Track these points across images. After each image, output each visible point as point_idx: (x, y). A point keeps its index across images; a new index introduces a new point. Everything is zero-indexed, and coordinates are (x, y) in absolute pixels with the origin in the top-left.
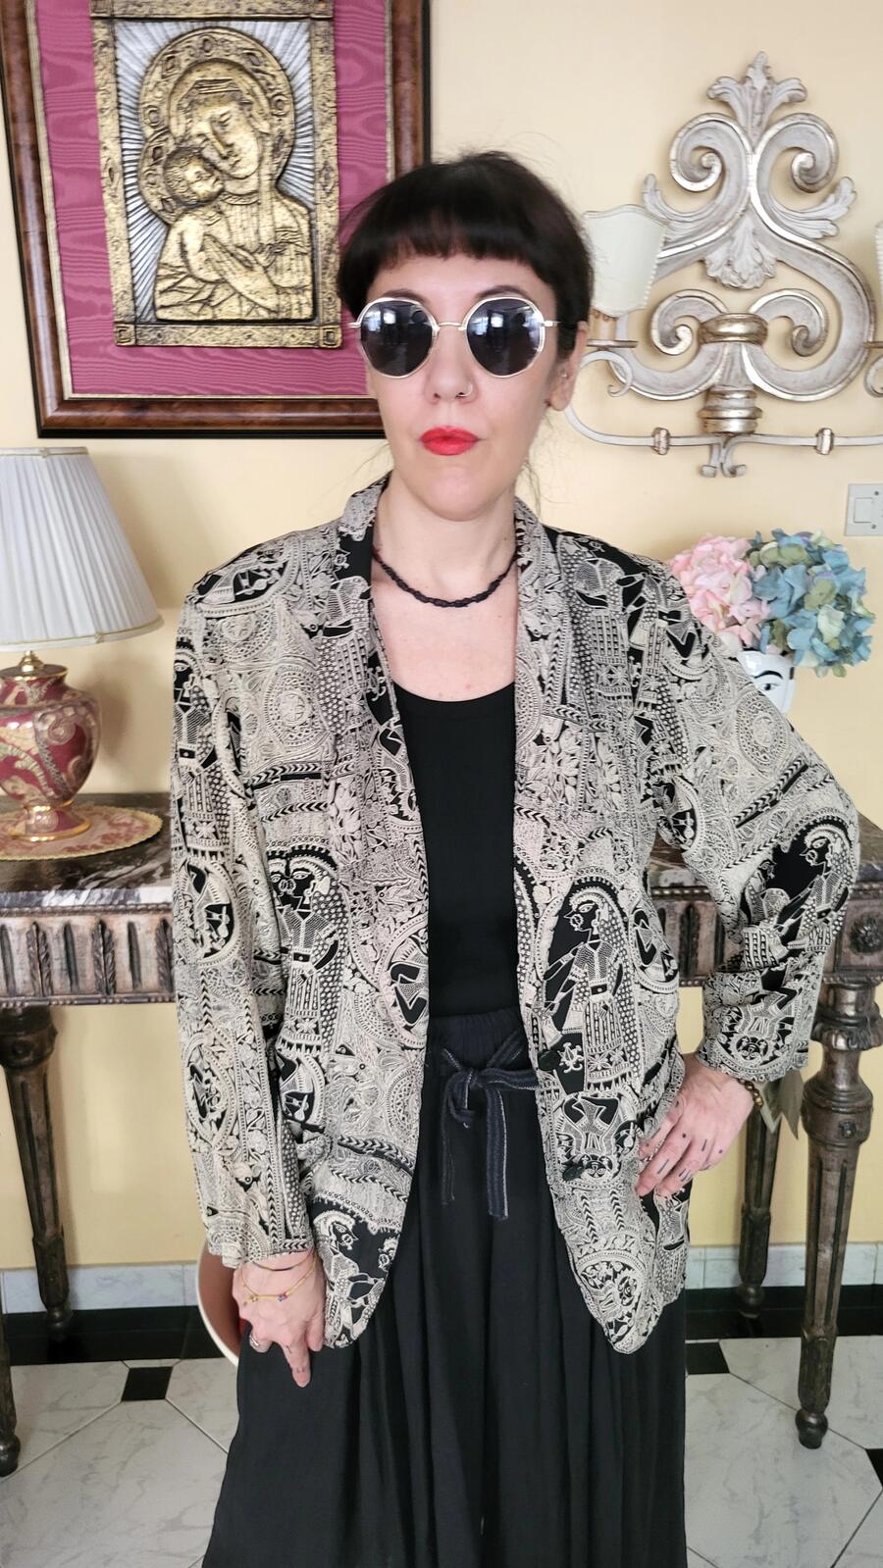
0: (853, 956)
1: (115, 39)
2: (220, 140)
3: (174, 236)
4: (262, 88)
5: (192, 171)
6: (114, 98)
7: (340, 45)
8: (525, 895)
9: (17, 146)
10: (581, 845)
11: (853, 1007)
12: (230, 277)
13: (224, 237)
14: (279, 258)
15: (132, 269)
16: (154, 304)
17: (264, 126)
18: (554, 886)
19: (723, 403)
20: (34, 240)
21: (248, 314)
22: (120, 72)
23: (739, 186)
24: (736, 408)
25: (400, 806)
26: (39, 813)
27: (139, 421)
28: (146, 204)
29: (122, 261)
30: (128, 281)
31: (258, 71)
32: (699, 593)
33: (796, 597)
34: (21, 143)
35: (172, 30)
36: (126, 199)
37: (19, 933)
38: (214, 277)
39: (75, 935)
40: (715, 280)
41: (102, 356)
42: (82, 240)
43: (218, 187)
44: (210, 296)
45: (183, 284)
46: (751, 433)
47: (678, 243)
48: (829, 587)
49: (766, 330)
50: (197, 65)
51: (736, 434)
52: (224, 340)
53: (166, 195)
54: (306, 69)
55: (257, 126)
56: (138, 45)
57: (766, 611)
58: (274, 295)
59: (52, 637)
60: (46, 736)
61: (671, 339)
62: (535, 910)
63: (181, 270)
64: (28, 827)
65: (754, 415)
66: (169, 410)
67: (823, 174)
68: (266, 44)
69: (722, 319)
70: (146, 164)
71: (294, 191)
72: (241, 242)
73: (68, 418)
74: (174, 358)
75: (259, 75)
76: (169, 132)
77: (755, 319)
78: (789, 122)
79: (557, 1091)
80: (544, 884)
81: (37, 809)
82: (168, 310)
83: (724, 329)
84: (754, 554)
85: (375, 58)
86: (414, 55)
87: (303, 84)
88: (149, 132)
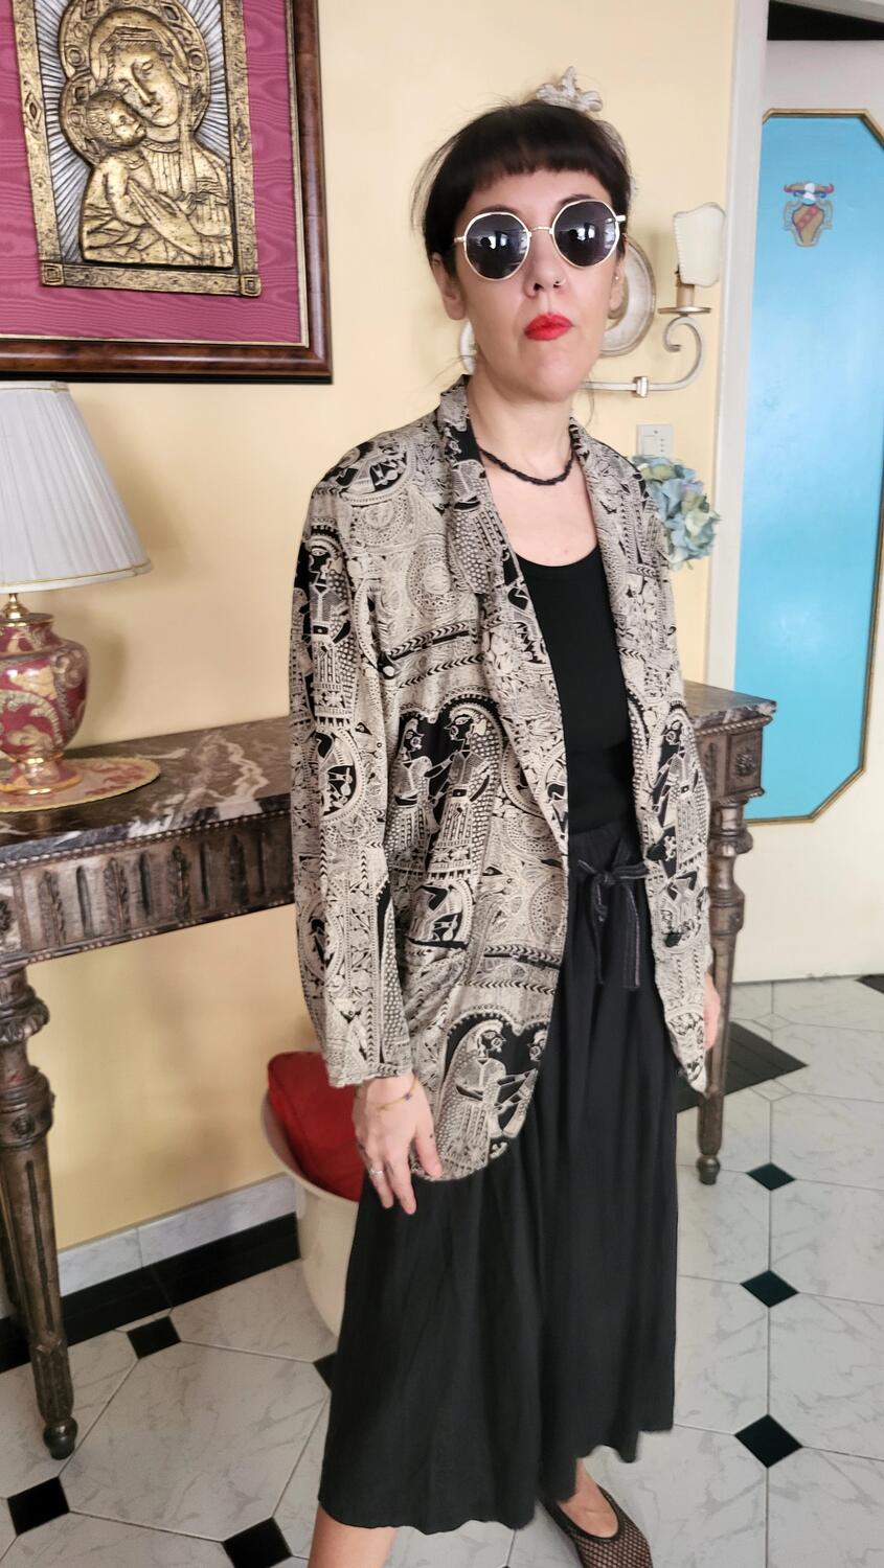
2: (142, 87)
3: (98, 177)
4: (179, 42)
5: (115, 116)
6: (34, 33)
7: (249, 11)
8: (638, 719)
10: (668, 675)
12: (154, 221)
13: (146, 183)
14: (199, 207)
15: (56, 208)
16: (80, 244)
17: (183, 80)
18: (657, 710)
21: (174, 259)
22: (38, 7)
25: (533, 652)
27: (70, 364)
28: (69, 142)
29: (46, 199)
30: (53, 219)
31: (175, 25)
36: (48, 137)
38: (140, 221)
41: (18, 296)
43: (141, 133)
44: (136, 240)
45: (109, 226)
48: (694, 496)
50: (116, 12)
52: (151, 284)
53: (90, 136)
54: (218, 29)
55: (177, 77)
58: (199, 243)
62: (647, 731)
63: (107, 212)
66: (99, 353)
70: (70, 103)
71: (210, 144)
72: (164, 189)
74: (89, 300)
75: (176, 29)
76: (91, 73)
79: (661, 876)
80: (650, 709)
82: (96, 252)
86: (314, 30)
87: (215, 43)
88: (71, 71)
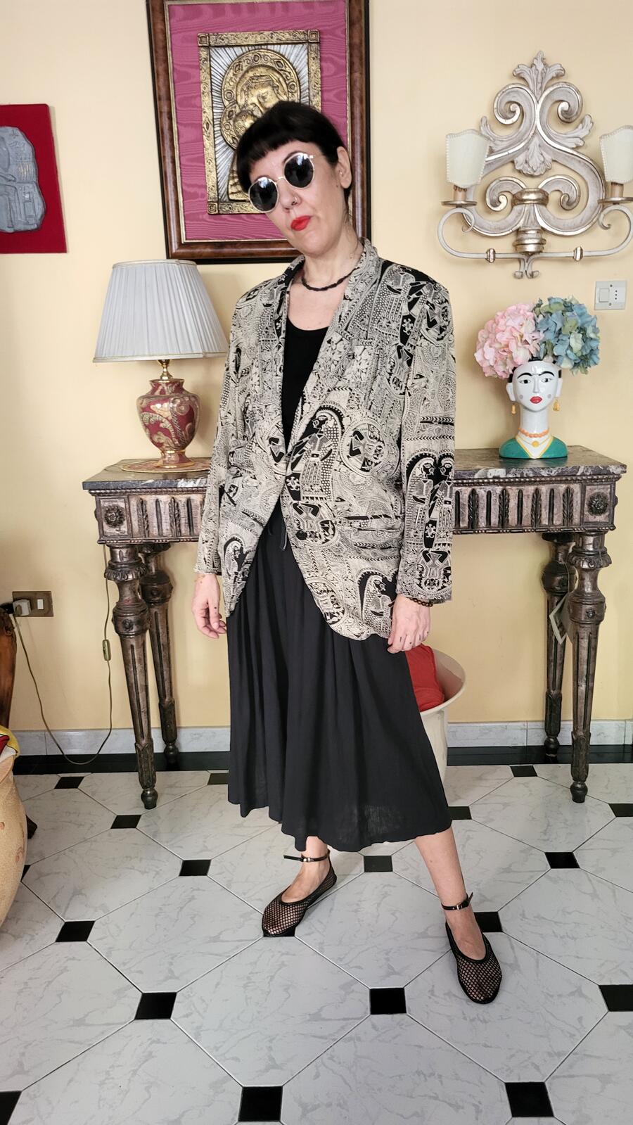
0: (590, 516)
1: (210, 56)
2: (262, 106)
4: (283, 79)
5: (248, 122)
6: (210, 86)
7: (323, 55)
8: (300, 405)
9: (161, 112)
10: (329, 391)
11: (591, 546)
15: (217, 174)
16: (228, 192)
17: (285, 99)
18: (313, 405)
19: (525, 236)
20: (168, 160)
22: (213, 73)
23: (531, 122)
24: (531, 239)
26: (170, 454)
27: (219, 254)
28: (225, 140)
29: (212, 170)
30: (215, 181)
31: (282, 70)
32: (508, 329)
33: (557, 329)
34: (163, 111)
35: (239, 51)
36: (215, 138)
37: (165, 503)
39: (192, 504)
40: (520, 171)
41: (201, 220)
42: (192, 160)
46: (541, 252)
47: (499, 152)
48: (574, 323)
49: (547, 197)
50: (251, 68)
51: (533, 253)
53: (235, 135)
54: (306, 68)
55: (281, 98)
56: (222, 59)
57: (541, 336)
59: (182, 353)
60: (175, 410)
61: (496, 203)
62: (302, 413)
64: (164, 462)
65: (541, 243)
66: (235, 248)
67: (575, 113)
68: (286, 57)
69: (523, 192)
70: (225, 120)
73: (183, 253)
74: (235, 220)
75: (282, 72)
76: (237, 103)
77: (541, 191)
78: (555, 87)
79: (288, 496)
80: (309, 403)
81: (169, 452)
82: (235, 194)
83: (525, 197)
84: (537, 309)
85: (342, 62)
86: (361, 59)
87: (304, 76)
88: (227, 103)
